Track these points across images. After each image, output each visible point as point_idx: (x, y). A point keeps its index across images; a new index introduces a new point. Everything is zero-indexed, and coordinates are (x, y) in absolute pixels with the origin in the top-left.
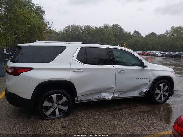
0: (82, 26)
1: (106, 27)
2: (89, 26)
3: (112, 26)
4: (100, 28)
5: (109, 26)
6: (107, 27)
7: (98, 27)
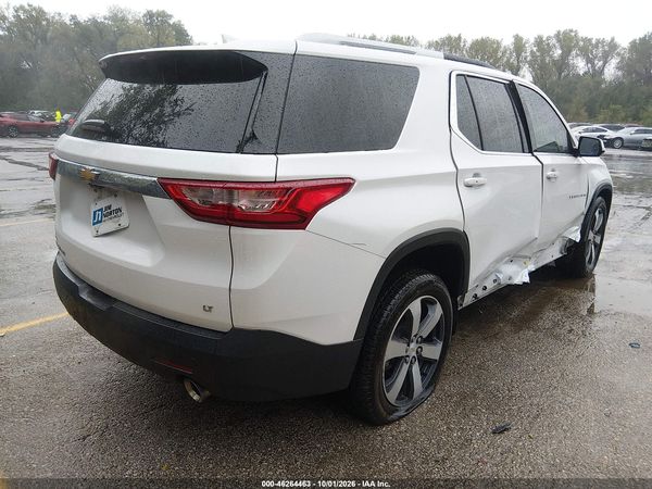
0: (4, 6)
1: (118, 19)
2: (41, 12)
3: (145, 15)
4: (94, 22)
5: (130, 17)
6: (123, 19)
7: (83, 17)
